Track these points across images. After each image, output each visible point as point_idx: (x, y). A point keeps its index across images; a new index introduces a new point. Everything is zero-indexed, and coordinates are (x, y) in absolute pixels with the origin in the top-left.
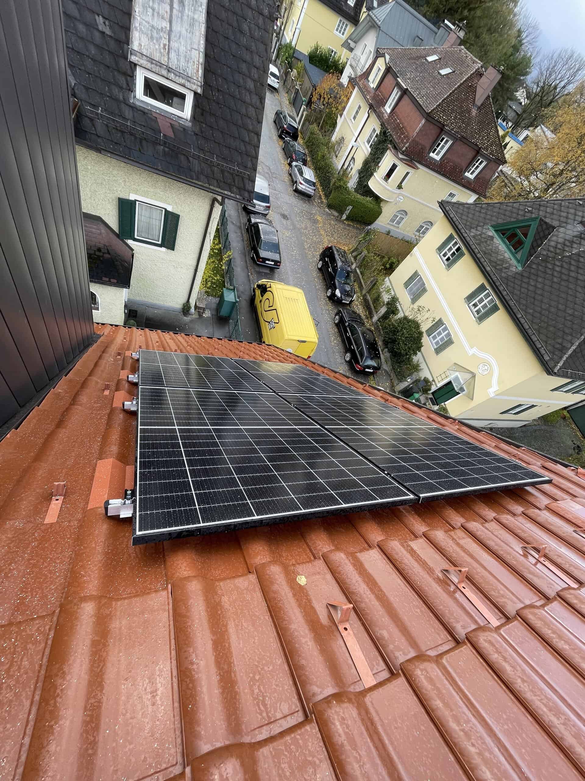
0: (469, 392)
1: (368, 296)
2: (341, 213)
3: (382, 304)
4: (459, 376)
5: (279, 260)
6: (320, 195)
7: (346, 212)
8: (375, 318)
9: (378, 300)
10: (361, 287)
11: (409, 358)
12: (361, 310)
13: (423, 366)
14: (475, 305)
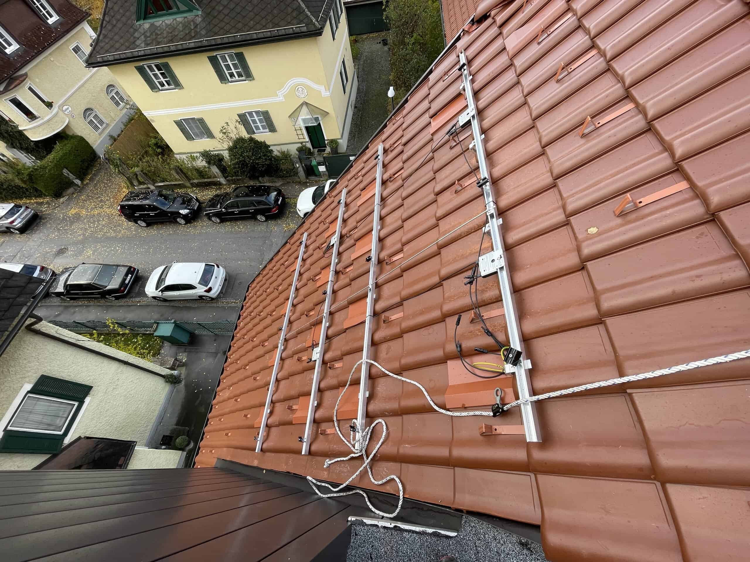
0: (321, 115)
1: (194, 181)
2: (71, 184)
3: (207, 169)
4: (303, 117)
5: (126, 269)
6: (37, 203)
7: (71, 178)
8: (223, 180)
9: (202, 172)
10: (180, 186)
11: (275, 159)
12: (210, 193)
13: (284, 148)
14: (232, 75)
